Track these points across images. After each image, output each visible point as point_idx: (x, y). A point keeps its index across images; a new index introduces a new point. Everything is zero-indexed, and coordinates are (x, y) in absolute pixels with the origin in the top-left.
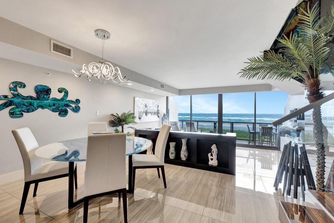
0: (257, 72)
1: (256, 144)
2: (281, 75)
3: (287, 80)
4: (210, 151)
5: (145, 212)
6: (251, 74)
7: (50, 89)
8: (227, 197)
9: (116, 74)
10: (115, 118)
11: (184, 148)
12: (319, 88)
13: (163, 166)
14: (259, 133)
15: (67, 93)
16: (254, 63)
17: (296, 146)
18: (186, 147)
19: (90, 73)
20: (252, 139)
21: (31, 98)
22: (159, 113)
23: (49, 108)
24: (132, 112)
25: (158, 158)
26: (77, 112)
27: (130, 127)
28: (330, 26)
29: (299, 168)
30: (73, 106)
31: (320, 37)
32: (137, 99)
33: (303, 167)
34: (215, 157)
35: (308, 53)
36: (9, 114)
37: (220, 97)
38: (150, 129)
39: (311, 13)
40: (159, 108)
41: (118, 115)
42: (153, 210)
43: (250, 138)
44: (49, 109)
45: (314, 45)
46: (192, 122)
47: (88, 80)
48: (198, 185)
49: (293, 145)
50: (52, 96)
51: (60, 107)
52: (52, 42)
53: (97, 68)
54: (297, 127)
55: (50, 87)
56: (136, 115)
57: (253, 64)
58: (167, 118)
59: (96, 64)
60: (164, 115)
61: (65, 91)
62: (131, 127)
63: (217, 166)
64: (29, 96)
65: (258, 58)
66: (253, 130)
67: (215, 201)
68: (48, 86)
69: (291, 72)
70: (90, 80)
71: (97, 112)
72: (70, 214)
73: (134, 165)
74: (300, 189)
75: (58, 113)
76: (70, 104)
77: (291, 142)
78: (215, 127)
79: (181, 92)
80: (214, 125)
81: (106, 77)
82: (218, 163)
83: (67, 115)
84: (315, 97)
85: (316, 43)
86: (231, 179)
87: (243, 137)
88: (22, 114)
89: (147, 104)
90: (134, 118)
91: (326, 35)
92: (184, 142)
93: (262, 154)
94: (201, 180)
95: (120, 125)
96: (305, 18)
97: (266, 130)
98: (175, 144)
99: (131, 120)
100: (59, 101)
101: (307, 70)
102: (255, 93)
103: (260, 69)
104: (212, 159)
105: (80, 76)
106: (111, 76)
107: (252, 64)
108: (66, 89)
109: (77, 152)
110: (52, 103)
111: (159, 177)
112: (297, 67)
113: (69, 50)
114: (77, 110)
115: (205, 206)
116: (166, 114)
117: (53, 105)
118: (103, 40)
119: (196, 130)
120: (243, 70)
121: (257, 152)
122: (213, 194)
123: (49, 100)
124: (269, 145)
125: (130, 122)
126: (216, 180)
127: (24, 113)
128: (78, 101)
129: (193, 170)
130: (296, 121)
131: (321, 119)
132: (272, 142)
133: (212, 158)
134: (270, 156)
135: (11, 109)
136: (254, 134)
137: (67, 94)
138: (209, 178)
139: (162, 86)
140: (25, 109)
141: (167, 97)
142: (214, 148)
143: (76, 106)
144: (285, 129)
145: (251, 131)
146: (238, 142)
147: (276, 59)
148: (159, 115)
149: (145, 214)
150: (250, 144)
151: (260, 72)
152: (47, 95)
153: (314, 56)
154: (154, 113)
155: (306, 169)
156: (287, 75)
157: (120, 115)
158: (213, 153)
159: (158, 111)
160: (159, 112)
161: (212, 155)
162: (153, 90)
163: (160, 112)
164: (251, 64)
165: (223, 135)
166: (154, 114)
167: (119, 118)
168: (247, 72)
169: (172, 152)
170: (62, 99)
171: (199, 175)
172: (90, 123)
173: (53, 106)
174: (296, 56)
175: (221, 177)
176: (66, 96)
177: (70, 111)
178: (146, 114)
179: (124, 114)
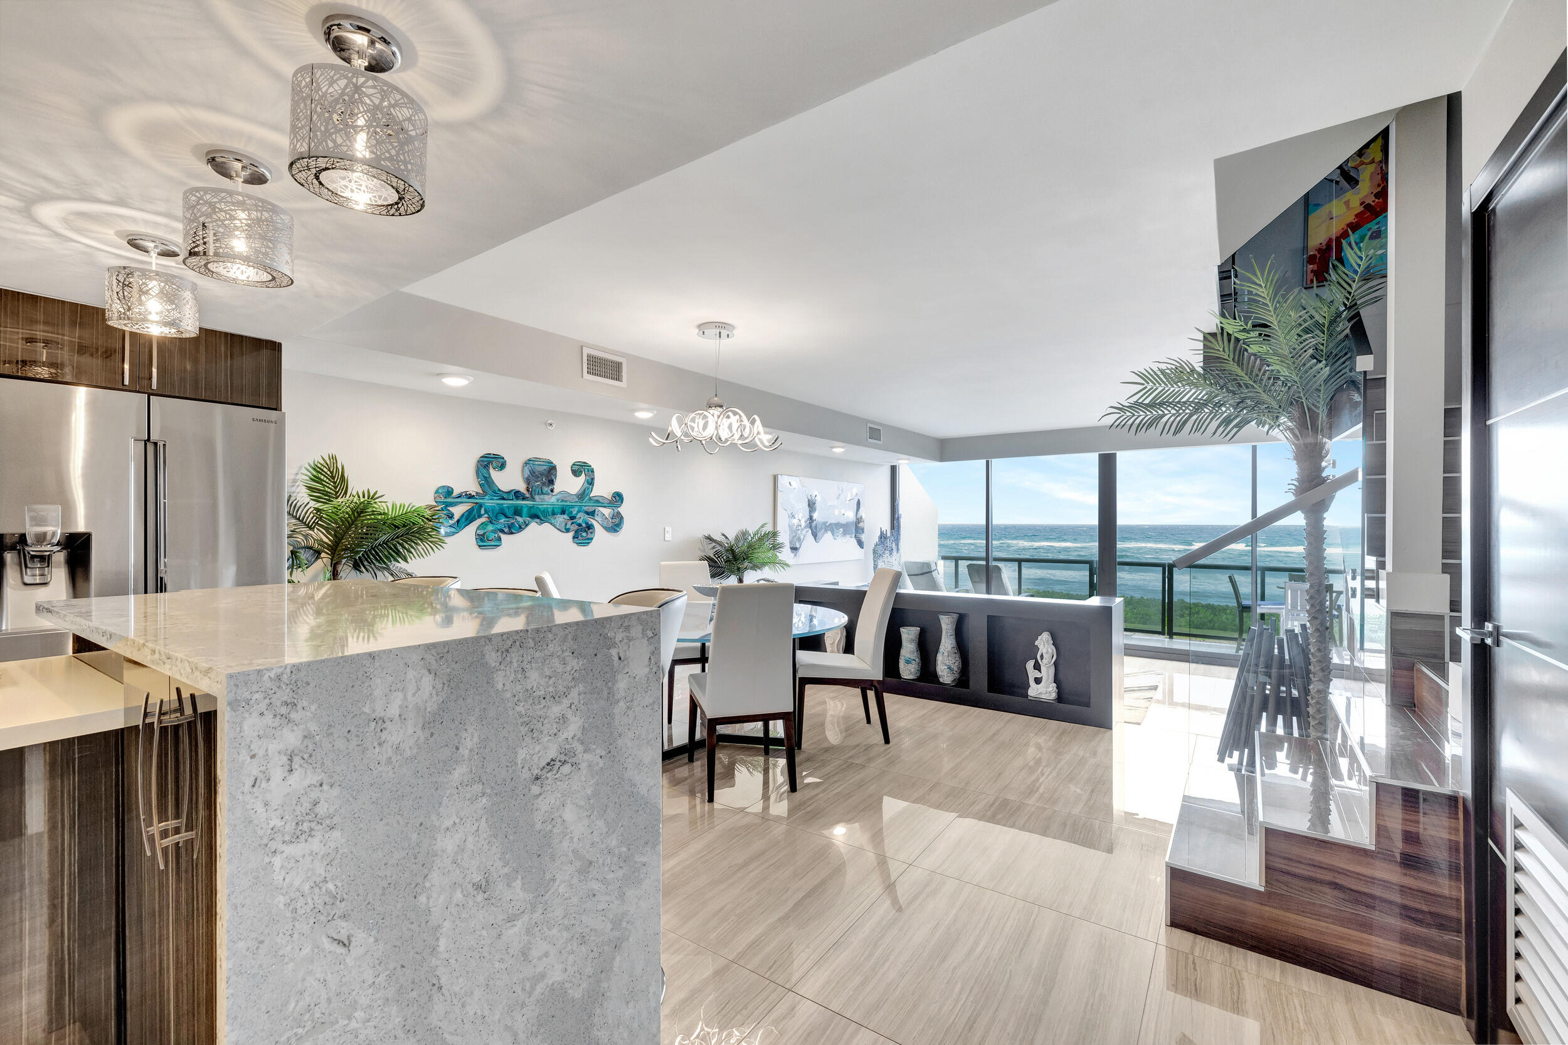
0: (1154, 413)
4: (1032, 652)
6: (1141, 418)
7: (555, 468)
10: (718, 548)
11: (947, 642)
15: (591, 476)
16: (1151, 384)
18: (953, 640)
21: (517, 494)
22: (863, 530)
23: (553, 521)
24: (769, 528)
25: (865, 662)
26: (615, 531)
30: (607, 512)
32: (783, 481)
34: (1047, 672)
36: (476, 539)
37: (1106, 464)
38: (837, 583)
40: (862, 513)
41: (726, 538)
44: (551, 524)
46: (995, 563)
50: (558, 486)
51: (576, 517)
52: (586, 351)
55: (556, 463)
56: (784, 538)
57: (1149, 387)
58: (895, 548)
60: (883, 537)
61: (586, 471)
64: (512, 491)
68: (552, 459)
71: (667, 529)
73: (801, 674)
75: (572, 533)
76: (600, 508)
78: (1094, 587)
79: (948, 450)
83: (592, 539)
86: (1100, 737)
88: (499, 539)
89: (818, 499)
90: (776, 547)
92: (947, 624)
95: (732, 572)
98: (917, 633)
99: (770, 554)
100: (573, 498)
102: (1254, 448)
103: (1165, 408)
104: (1038, 681)
107: (1146, 387)
108: (590, 464)
110: (558, 505)
111: (869, 721)
113: (618, 366)
114: (615, 523)
116: (889, 534)
117: (560, 511)
118: (717, 340)
123: (553, 498)
125: (764, 564)
127: (503, 536)
128: (618, 498)
133: (1038, 675)
135: (480, 526)
137: (593, 478)
139: (874, 433)
140: (505, 527)
141: (893, 469)
142: (1045, 645)
143: (613, 511)
148: (863, 537)
151: (1164, 415)
152: (548, 484)
154: (846, 530)
157: (732, 536)
158: (1042, 659)
159: (858, 520)
160: (861, 525)
161: (1037, 667)
162: (839, 450)
163: (865, 525)
164: (1143, 387)
166: (845, 533)
167: (731, 550)
168: (1128, 414)
169: (908, 656)
170: (583, 495)
172: (663, 563)
173: (562, 513)
176: (590, 484)
177: (598, 529)
178: (815, 535)
179: (744, 534)
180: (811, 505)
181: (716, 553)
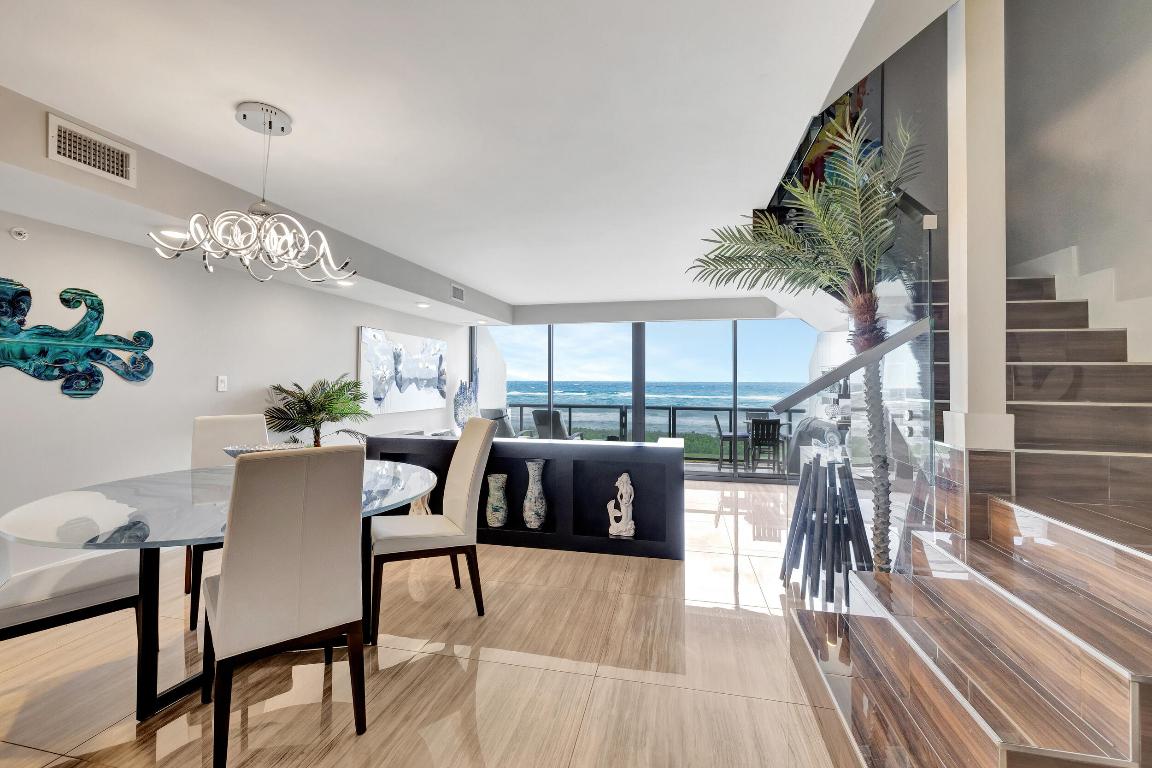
0: (735, 267)
1: (739, 471)
2: (793, 279)
3: (807, 292)
4: (613, 494)
5: (421, 691)
6: (722, 272)
7: (27, 293)
8: (661, 620)
9: (311, 254)
10: (290, 399)
11: (534, 489)
12: (877, 317)
13: (473, 548)
14: (745, 438)
15: (97, 309)
16: (728, 242)
17: (831, 465)
18: (540, 487)
19: (216, 246)
20: (727, 457)
22: (444, 382)
23: (21, 364)
24: (351, 378)
25: (456, 524)
26: (138, 379)
27: (344, 431)
28: (896, 166)
29: (837, 522)
30: (125, 356)
31: (876, 193)
32: (367, 333)
33: (846, 519)
34: (626, 510)
35: (850, 230)
37: (638, 332)
38: (421, 433)
39: (854, 131)
40: (444, 368)
41: (299, 388)
42: (445, 683)
43: (722, 455)
44: (19, 369)
45: (862, 211)
46: (555, 410)
47: (206, 267)
48: (581, 596)
49: (824, 463)
50: (33, 319)
51: (68, 361)
52: (55, 123)
53: (245, 228)
54: (839, 418)
55: (27, 285)
56: (367, 388)
57: (725, 246)
58: (473, 398)
59: (240, 216)
60: (463, 388)
61: (89, 302)
62: (348, 432)
63: (635, 536)
65: (739, 231)
66: (731, 431)
67: (629, 634)
68: (17, 280)
69: (815, 273)
70: (211, 269)
71: (220, 378)
72: (146, 736)
73: (376, 551)
74: (839, 578)
75: (60, 382)
76: (113, 351)
77: (819, 456)
78: (623, 425)
79: (518, 314)
80: (621, 418)
81: (275, 260)
82: (636, 530)
83: (98, 389)
84: (866, 340)
85: (868, 206)
86: (673, 569)
87: (704, 452)
89: (403, 353)
90: (358, 398)
91: (888, 186)
92: (533, 470)
93: (754, 498)
94: (588, 583)
95: (307, 424)
96: (840, 142)
97: (763, 429)
98: (504, 480)
99: (351, 404)
100: (63, 336)
101: (850, 271)
102: (735, 323)
103: (744, 262)
104: (618, 520)
105: (178, 255)
106: (296, 258)
107: (723, 246)
108: (95, 293)
109: (138, 526)
110: (32, 344)
111: (458, 585)
112: (828, 262)
113: (124, 158)
114: (139, 370)
115: (598, 661)
116: (468, 386)
117: (37, 351)
118: (267, 136)
119: (567, 433)
120: (700, 260)
121: (741, 494)
122: (622, 617)
123: (22, 334)
124: (771, 471)
125: (344, 415)
126: (631, 577)
128: (143, 339)
129: (564, 557)
130: (836, 402)
131: (880, 395)
132: (779, 463)
133: (618, 515)
134: (776, 502)
136: (732, 440)
137: (100, 311)
138: (609, 574)
139: (459, 294)
141: (472, 329)
142: (624, 484)
143: (135, 355)
144: (812, 424)
145: (724, 434)
146: (688, 467)
147: (781, 237)
148: (445, 389)
149: (422, 696)
150: (722, 470)
151: (743, 270)
152: (14, 315)
153: (862, 239)
154: (429, 383)
155: (852, 523)
156: (808, 280)
158: (621, 499)
159: (441, 373)
160: (443, 377)
161: (617, 506)
162: (424, 305)
163: (447, 377)
164: (720, 245)
165: (647, 444)
166: (427, 386)
167: (304, 400)
168: (712, 267)
169: (496, 504)
170: (79, 332)
171: (580, 570)
172: (199, 418)
173: (39, 355)
174: (826, 234)
175: (644, 568)
176: (96, 319)
177: (109, 377)
178: (399, 386)
179: (322, 384)
180: (397, 358)
181: (287, 405)
